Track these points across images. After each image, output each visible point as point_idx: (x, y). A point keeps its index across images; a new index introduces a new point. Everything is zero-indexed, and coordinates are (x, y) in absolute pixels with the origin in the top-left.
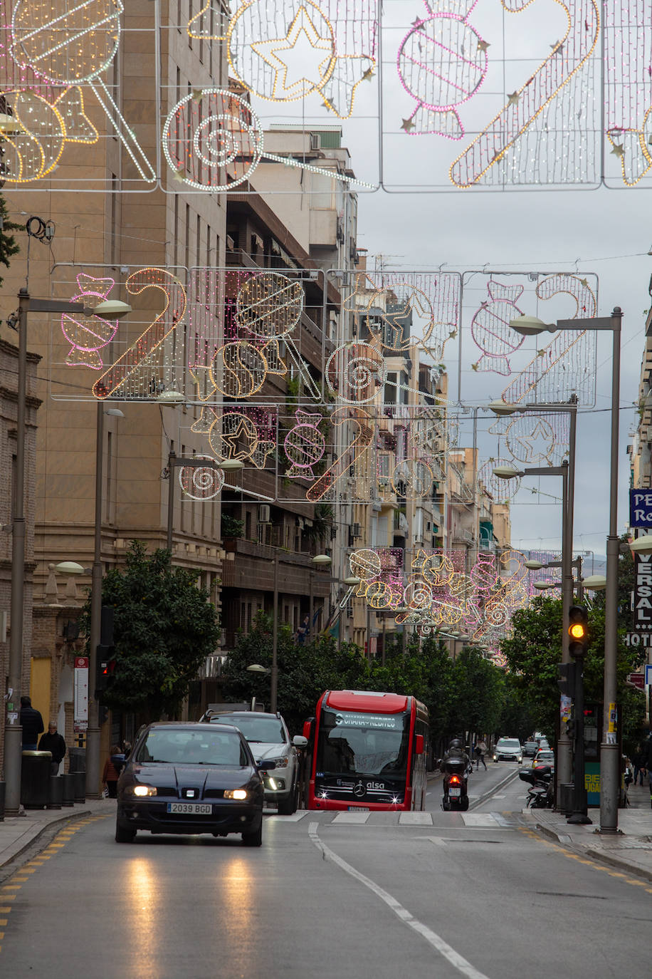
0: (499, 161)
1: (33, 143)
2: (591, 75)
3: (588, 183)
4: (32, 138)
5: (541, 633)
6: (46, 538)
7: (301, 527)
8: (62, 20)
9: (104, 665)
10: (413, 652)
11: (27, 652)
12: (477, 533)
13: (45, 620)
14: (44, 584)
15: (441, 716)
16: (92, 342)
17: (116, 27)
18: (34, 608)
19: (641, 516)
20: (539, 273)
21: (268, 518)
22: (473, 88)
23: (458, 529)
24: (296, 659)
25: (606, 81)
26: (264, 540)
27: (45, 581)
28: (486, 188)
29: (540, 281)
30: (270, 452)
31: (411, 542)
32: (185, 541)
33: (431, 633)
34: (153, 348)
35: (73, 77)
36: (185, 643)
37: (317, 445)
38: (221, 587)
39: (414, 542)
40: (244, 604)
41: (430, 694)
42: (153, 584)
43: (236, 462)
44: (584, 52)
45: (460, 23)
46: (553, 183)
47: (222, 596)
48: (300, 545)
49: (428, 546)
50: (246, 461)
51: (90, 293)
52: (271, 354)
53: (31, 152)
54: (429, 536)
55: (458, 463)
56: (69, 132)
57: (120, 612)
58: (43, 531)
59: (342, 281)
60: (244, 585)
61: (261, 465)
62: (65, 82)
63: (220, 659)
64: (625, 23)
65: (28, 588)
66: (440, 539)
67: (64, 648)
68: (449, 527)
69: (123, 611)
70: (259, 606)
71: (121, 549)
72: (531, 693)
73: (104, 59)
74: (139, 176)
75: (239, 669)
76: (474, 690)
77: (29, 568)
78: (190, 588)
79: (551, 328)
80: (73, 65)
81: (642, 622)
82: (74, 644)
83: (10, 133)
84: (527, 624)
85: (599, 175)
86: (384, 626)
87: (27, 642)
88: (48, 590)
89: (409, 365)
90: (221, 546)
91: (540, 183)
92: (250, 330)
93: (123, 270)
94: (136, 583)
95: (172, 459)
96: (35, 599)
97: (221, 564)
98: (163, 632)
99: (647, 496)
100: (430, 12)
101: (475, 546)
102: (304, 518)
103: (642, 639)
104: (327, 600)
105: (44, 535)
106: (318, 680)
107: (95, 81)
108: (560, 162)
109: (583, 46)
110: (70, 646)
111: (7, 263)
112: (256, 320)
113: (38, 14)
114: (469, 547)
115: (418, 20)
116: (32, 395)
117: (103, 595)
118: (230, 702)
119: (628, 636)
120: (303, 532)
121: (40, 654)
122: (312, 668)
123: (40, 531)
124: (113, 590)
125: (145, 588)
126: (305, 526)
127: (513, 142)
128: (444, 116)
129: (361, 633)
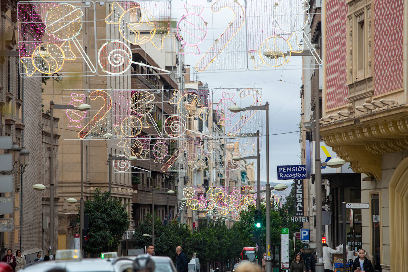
0: (212, 62)
1: (53, 60)
2: (242, 32)
3: (243, 69)
4: (53, 59)
5: (251, 219)
6: (63, 187)
7: (165, 178)
8: (63, 19)
9: (85, 236)
10: (212, 226)
11: (57, 232)
12: (240, 176)
13: (63, 219)
14: (63, 205)
15: (224, 252)
16: (78, 118)
17: (81, 20)
18: (59, 215)
19: (282, 176)
20: (240, 89)
21: (150, 176)
22: (203, 38)
23: (232, 175)
24: (161, 231)
25: (247, 35)
26: (149, 185)
27: (63, 204)
28: (208, 71)
29: (241, 91)
30: (147, 153)
31: (211, 182)
32: (117, 187)
33: (219, 218)
34: (100, 120)
35: (66, 38)
36: (117, 227)
37: (165, 150)
38: (132, 204)
39: (212, 182)
40: (142, 210)
41: (218, 243)
42: (104, 205)
43: (134, 158)
44: (240, 25)
45: (198, 17)
46: (231, 69)
47: (133, 207)
48: (164, 186)
49: (218, 183)
50: (139, 157)
51: (76, 100)
52: (143, 121)
53: (53, 63)
54: (219, 179)
55: (231, 148)
56: (66, 56)
57: (92, 216)
58: (62, 185)
59: (179, 80)
60: (141, 203)
61: (144, 158)
62: (64, 40)
63: (132, 232)
64: (253, 15)
65: (57, 207)
66: (224, 180)
67: (71, 230)
68: (228, 174)
69: (93, 215)
70: (148, 210)
71: (92, 191)
72: (247, 242)
73: (77, 32)
74: (89, 70)
75: (140, 236)
76: (238, 241)
77: (56, 200)
78: (118, 206)
79: (243, 110)
80: (67, 34)
81: (299, 212)
82: (75, 228)
83: (45, 57)
84: (245, 216)
85: (246, 66)
86: (199, 216)
87: (56, 228)
88: (64, 208)
89: (208, 111)
90: (132, 188)
91: (227, 69)
92: (135, 112)
93: (88, 91)
94: (97, 205)
95: (110, 157)
96: (59, 211)
97: (132, 195)
98: (108, 223)
99: (284, 168)
100: (187, 13)
101: (239, 182)
102: (165, 175)
103: (299, 219)
104: (176, 207)
105: (62, 186)
106: (170, 239)
107: (74, 39)
108: (233, 62)
109: (239, 23)
110: (73, 229)
111: (45, 83)
112: (137, 108)
113: (54, 17)
114: (236, 182)
115: (183, 16)
116: (56, 134)
117: (84, 210)
118: (137, 249)
119: (294, 218)
120: (165, 180)
121: (62, 233)
122: (168, 234)
123: (61, 185)
124: (89, 207)
125: (101, 207)
126: (166, 178)
127: (217, 56)
128: (193, 47)
129: (191, 219)
